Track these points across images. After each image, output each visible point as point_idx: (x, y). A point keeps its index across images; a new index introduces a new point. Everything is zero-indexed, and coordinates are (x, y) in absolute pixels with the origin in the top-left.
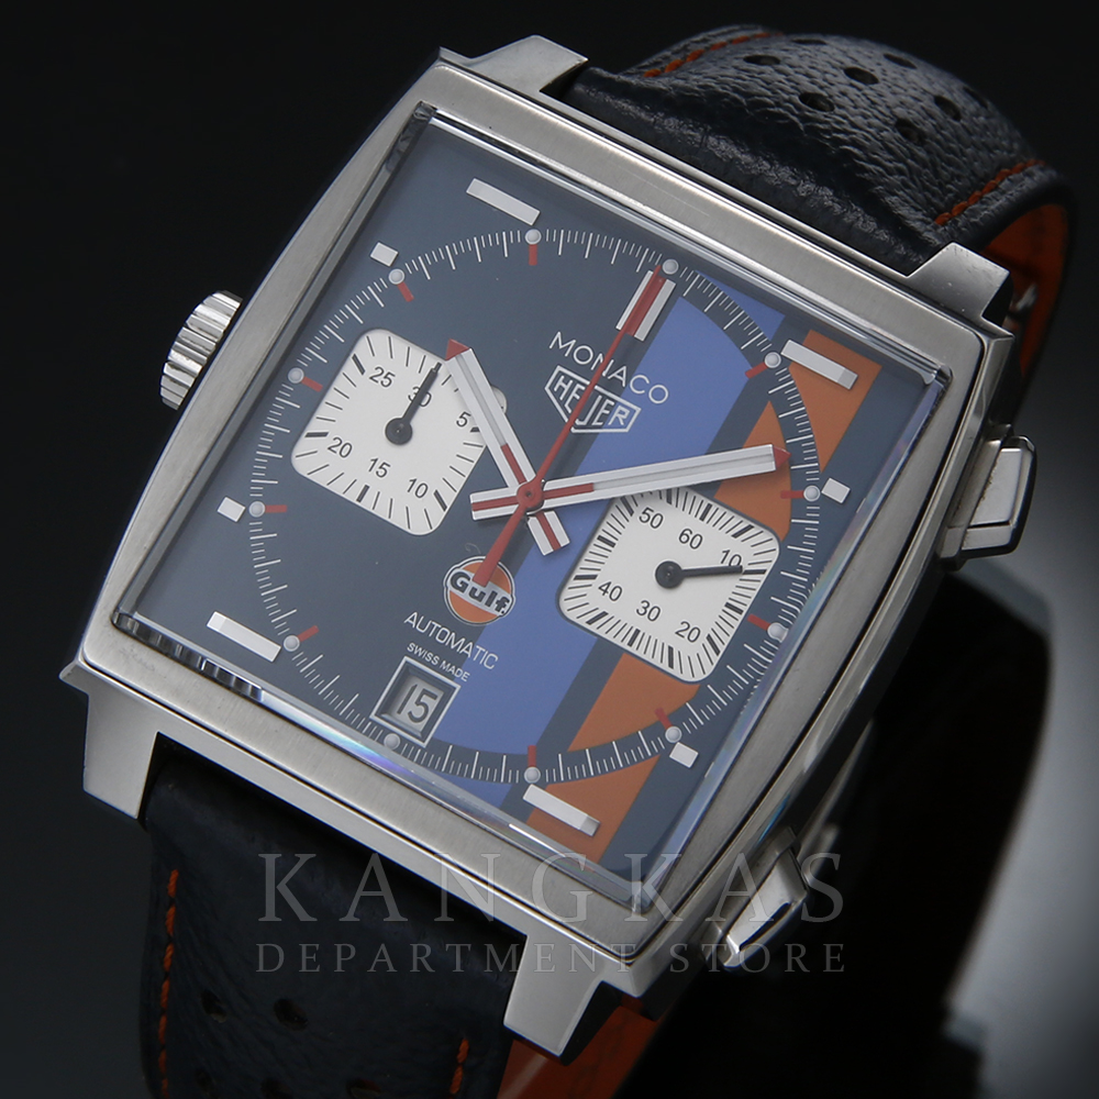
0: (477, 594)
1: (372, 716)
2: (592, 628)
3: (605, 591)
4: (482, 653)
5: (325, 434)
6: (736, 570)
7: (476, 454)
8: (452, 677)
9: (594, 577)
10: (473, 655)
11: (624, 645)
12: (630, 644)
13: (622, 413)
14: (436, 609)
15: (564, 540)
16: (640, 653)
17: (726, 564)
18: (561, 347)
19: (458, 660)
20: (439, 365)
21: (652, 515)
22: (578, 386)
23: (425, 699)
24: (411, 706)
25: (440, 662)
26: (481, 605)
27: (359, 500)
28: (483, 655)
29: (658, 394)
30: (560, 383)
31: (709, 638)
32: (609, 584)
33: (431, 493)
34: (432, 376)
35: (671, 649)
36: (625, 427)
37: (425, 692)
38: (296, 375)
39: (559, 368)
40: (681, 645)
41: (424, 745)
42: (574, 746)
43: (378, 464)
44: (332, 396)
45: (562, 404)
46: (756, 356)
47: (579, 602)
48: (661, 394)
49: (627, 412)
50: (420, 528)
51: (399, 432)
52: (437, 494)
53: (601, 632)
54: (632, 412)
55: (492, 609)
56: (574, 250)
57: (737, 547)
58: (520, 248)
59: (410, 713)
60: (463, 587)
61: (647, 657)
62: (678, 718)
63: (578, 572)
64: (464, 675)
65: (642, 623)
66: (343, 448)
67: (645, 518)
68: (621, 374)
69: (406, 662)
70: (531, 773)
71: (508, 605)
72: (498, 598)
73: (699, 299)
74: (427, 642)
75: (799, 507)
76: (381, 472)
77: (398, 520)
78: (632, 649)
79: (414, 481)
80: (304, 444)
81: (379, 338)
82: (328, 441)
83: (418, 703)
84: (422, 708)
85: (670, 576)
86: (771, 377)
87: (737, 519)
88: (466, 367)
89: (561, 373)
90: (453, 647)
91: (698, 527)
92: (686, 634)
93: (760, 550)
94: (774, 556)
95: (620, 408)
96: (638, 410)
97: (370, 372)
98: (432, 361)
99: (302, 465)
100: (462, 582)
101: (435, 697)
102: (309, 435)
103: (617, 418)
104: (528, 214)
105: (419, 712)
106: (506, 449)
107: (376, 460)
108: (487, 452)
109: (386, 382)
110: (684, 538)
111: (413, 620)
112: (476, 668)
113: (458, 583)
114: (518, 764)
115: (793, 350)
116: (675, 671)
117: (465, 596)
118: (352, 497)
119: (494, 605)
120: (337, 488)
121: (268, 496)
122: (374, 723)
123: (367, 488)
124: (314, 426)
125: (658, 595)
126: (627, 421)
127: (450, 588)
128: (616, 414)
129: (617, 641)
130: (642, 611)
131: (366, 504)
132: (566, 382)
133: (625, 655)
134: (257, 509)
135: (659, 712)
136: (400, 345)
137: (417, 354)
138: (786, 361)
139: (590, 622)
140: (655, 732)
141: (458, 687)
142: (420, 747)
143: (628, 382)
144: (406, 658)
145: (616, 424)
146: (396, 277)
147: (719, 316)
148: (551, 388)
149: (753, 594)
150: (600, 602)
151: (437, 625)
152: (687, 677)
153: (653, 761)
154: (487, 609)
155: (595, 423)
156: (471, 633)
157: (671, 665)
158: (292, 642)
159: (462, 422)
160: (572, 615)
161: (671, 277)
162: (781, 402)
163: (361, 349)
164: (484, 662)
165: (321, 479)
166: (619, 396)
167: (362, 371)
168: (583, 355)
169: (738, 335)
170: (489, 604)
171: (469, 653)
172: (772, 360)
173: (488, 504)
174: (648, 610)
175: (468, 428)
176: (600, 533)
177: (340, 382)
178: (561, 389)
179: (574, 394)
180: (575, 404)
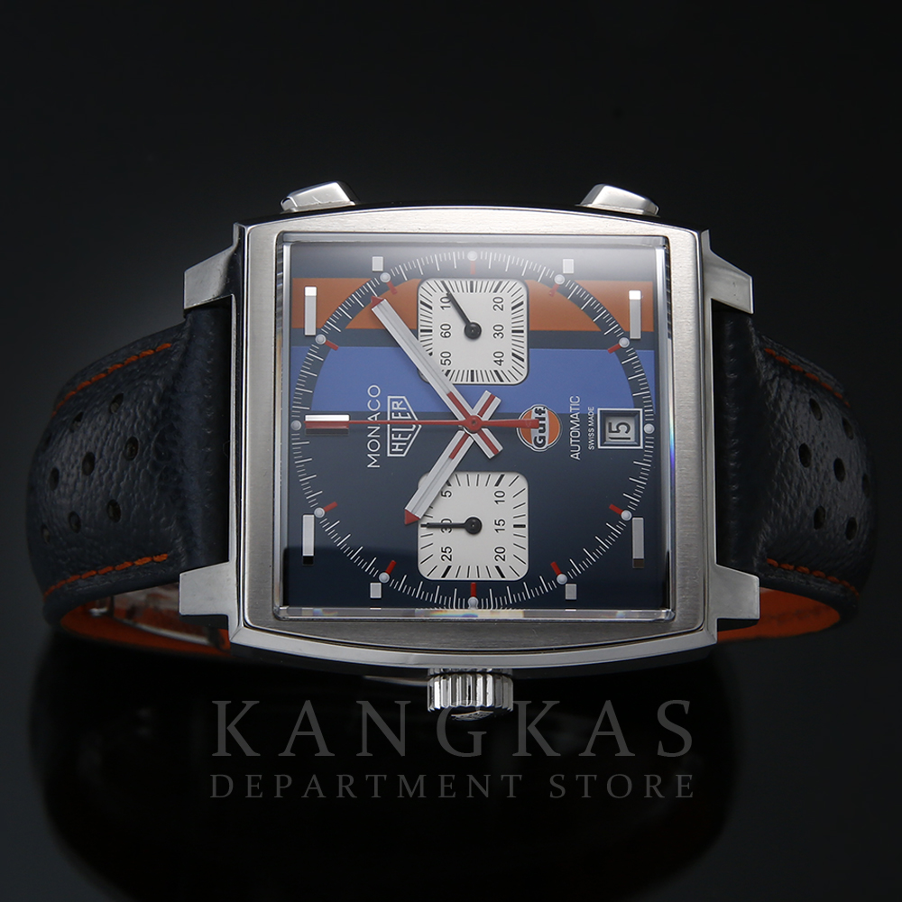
0: (542, 428)
1: (641, 447)
2: (525, 357)
3: (501, 361)
4: (573, 407)
5: (497, 567)
6: (449, 296)
7: (462, 477)
8: (596, 415)
9: (496, 371)
10: (578, 411)
11: (525, 334)
12: (522, 331)
13: (395, 406)
14: (562, 446)
15: (487, 394)
16: (525, 324)
17: (449, 304)
18: (376, 461)
19: (584, 417)
20: (423, 526)
21: (444, 359)
22: (393, 438)
23: (614, 429)
24: (622, 434)
25: (591, 427)
26: (546, 422)
27: (524, 526)
28: (574, 406)
29: (374, 391)
30: (397, 449)
31: (495, 291)
32: (495, 361)
33: (497, 489)
34: (430, 526)
35: (513, 308)
36: (403, 399)
37: (611, 431)
38: (472, 602)
39: (389, 455)
40: (508, 305)
41: (641, 410)
42: (597, 329)
43: (498, 527)
44: (473, 577)
45: (408, 442)
46: (323, 350)
47: (515, 373)
48: (373, 390)
49: (393, 403)
50: (522, 483)
51: (473, 526)
52: (497, 485)
53: (525, 351)
54: (392, 400)
55: (546, 416)
56: (314, 485)
57: (436, 304)
58: (330, 516)
59: (628, 431)
60: (542, 439)
61: (525, 318)
62: (549, 282)
63: (498, 382)
64: (591, 410)
65: (507, 331)
66: (500, 553)
67: (447, 362)
68: (373, 418)
69: (601, 445)
70: (624, 342)
71: (538, 408)
72: (537, 415)
73: (307, 399)
74: (584, 440)
75: (397, 280)
76: (502, 523)
77: (524, 497)
78: (525, 329)
79: (496, 502)
80: (510, 577)
81: (424, 570)
82: (500, 563)
83: (618, 431)
84: (620, 427)
85: (473, 332)
86: (331, 335)
87: (420, 312)
88: (415, 506)
89: (391, 452)
90: (578, 425)
91: (437, 331)
92: (500, 305)
93: (432, 290)
94: (431, 281)
95: (394, 408)
96: (389, 397)
97: (447, 563)
98: (422, 531)
99: (522, 570)
101: (610, 424)
102: (503, 576)
103: (400, 407)
104: (308, 522)
105: (623, 428)
106: (452, 456)
107: (496, 530)
108: (459, 469)
109: (448, 550)
110: (447, 335)
111: (576, 456)
112: (583, 405)
113: (540, 442)
114: (622, 353)
115: (310, 329)
116: (524, 299)
117: (546, 434)
118: (525, 531)
119: (543, 415)
120: (525, 542)
121: (551, 577)
122: (644, 444)
123: (515, 526)
124: (496, 577)
125: (487, 331)
126: (399, 400)
127: (547, 445)
128: (398, 408)
129: (525, 339)
130: (501, 335)
131: (525, 521)
132: (395, 447)
133: (531, 329)
134: (561, 578)
135: (551, 293)
136: (422, 555)
137: (422, 542)
138: (318, 331)
139: (523, 360)
140: (563, 290)
141: (599, 409)
142: (644, 413)
143: (376, 412)
144: (599, 447)
145: (404, 405)
146: (384, 577)
147: (311, 383)
148: (402, 453)
149: (458, 281)
150: (508, 361)
151: (572, 441)
152: (524, 291)
153: (581, 282)
154: (547, 419)
155: (410, 417)
156: (565, 419)
157: (522, 303)
158: (626, 515)
159: (448, 494)
160: (524, 372)
161: (302, 420)
162: (342, 321)
163: (436, 576)
164: (576, 403)
165: (524, 555)
166: (386, 413)
167: (449, 567)
168: (374, 446)
169: (316, 366)
170: (544, 419)
171: (577, 414)
172: (321, 339)
173: (490, 445)
174: (498, 332)
175: (449, 488)
176: (469, 382)
177: (462, 577)
178: (400, 447)
179: (399, 438)
180: (405, 434)
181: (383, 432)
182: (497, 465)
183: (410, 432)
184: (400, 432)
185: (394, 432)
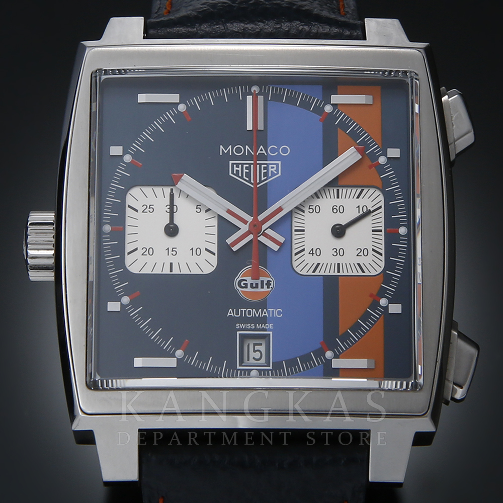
0: (254, 286)
1: (238, 367)
2: (317, 273)
3: (313, 254)
4: (273, 311)
5: (136, 249)
6: (368, 213)
7: (214, 222)
8: (265, 330)
9: (303, 250)
10: (269, 314)
11: (336, 273)
12: (339, 271)
13: (272, 168)
14: (239, 302)
15: (282, 239)
16: (346, 273)
17: (361, 212)
18: (226, 152)
19: (264, 320)
20: (172, 190)
21: (314, 208)
22: (245, 166)
23: (257, 348)
24: (252, 354)
25: (256, 326)
26: (259, 290)
27: (171, 271)
28: (274, 312)
29: (285, 151)
30: (235, 169)
31: (373, 250)
32: (312, 249)
33: (203, 250)
34: (172, 196)
35: (359, 264)
36: (278, 173)
37: (255, 345)
38: (107, 228)
39: (231, 162)
40: (362, 260)
41: (271, 368)
42: (341, 331)
43: (170, 250)
44: (128, 230)
45: (242, 177)
46: (319, 110)
47: (303, 265)
48: (285, 150)
49: (275, 166)
50: (208, 269)
51: (172, 230)
52: (206, 250)
53: (322, 273)
54: (277, 165)
55: (265, 289)
56: (205, 104)
57: (362, 202)
58: (179, 116)
59: (254, 358)
60: (245, 286)
61: (350, 273)
62: (382, 293)
63: (295, 251)
64: (270, 326)
65: (338, 260)
66: (149, 251)
67: (311, 211)
68: (261, 150)
69: (240, 334)
70: (329, 354)
71: (272, 283)
72: (265, 282)
73: (277, 98)
74: (244, 320)
75: (381, 169)
76: (174, 253)
77: (195, 271)
78: (341, 273)
79: (192, 249)
80: (129, 259)
81: (136, 191)
82: (140, 251)
83: (255, 351)
84: (258, 353)
85: (339, 231)
86: (331, 117)
87: (354, 190)
88: (187, 182)
89: (233, 164)
90: (257, 316)
91: (338, 202)
92: (361, 254)
93: (373, 198)
94: (381, 198)
95: (270, 166)
96: (279, 162)
97: (140, 209)
98: (167, 190)
99: (134, 269)
100: (244, 284)
101: (261, 344)
102: (129, 253)
103: (272, 171)
104: (174, 98)
105: (257, 355)
106: (229, 212)
107: (168, 249)
108: (221, 218)
109: (151, 210)
110: (335, 211)
111: (231, 313)
112: (274, 320)
113: (242, 285)
114: (320, 353)
115: (336, 99)
116: (367, 273)
117: (249, 289)
118: (167, 271)
119: (265, 287)
120: (158, 271)
121: (127, 291)
122: (241, 370)
123: (171, 264)
124: (128, 248)
125: (339, 243)
126: (277, 170)
127: (240, 289)
128: (270, 170)
129: (332, 273)
130: (335, 254)
131: (176, 271)
132: (238, 167)
133: (340, 277)
134: (126, 300)
135: (371, 295)
136: (148, 190)
137: (158, 190)
138: (335, 106)
139: (314, 271)
140: (375, 305)
141: (271, 333)
142: (269, 370)
143: (266, 151)
144: (238, 333)
145: (273, 175)
146: (128, 158)
147: (291, 101)
148: (233, 173)
149: (382, 220)
150: (315, 260)
151: (243, 310)
152: (374, 273)
153: (382, 319)
154: (262, 290)
155: (263, 179)
156: (262, 304)
157: (363, 271)
158: (179, 353)
159: (198, 210)
160: (304, 272)
161: (260, 94)
162: (344, 126)
163: (129, 201)
164: (276, 314)
165: (147, 271)
166: (267, 161)
167: (137, 211)
168: (238, 150)
169: (305, 105)
170: (262, 287)
171: (267, 314)
172: (328, 109)
173: (237, 241)
174: (338, 252)
175: (203, 211)
176: (294, 228)
177: (129, 221)
178: (237, 171)
179: (245, 170)
180: (248, 175)
181: (250, 157)
182: (224, 250)
183: (250, 179)
184: (250, 171)
185: (250, 166)
